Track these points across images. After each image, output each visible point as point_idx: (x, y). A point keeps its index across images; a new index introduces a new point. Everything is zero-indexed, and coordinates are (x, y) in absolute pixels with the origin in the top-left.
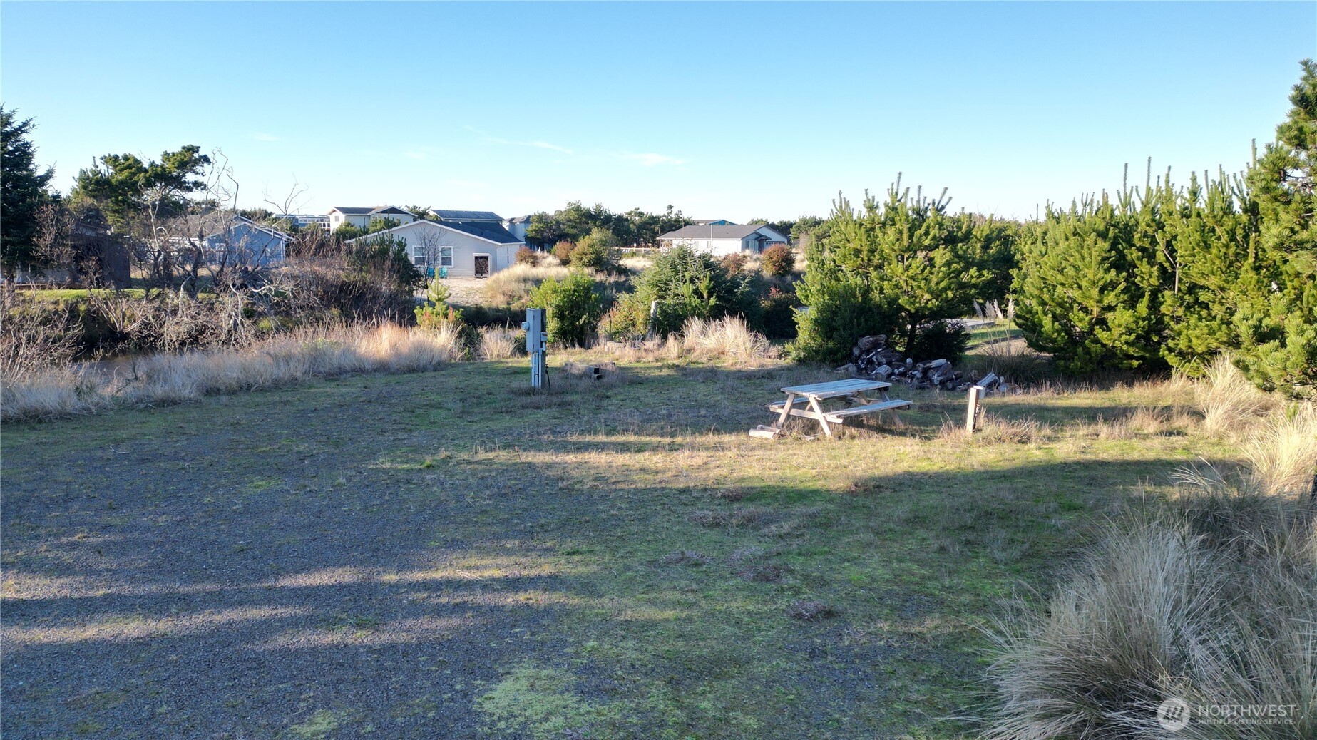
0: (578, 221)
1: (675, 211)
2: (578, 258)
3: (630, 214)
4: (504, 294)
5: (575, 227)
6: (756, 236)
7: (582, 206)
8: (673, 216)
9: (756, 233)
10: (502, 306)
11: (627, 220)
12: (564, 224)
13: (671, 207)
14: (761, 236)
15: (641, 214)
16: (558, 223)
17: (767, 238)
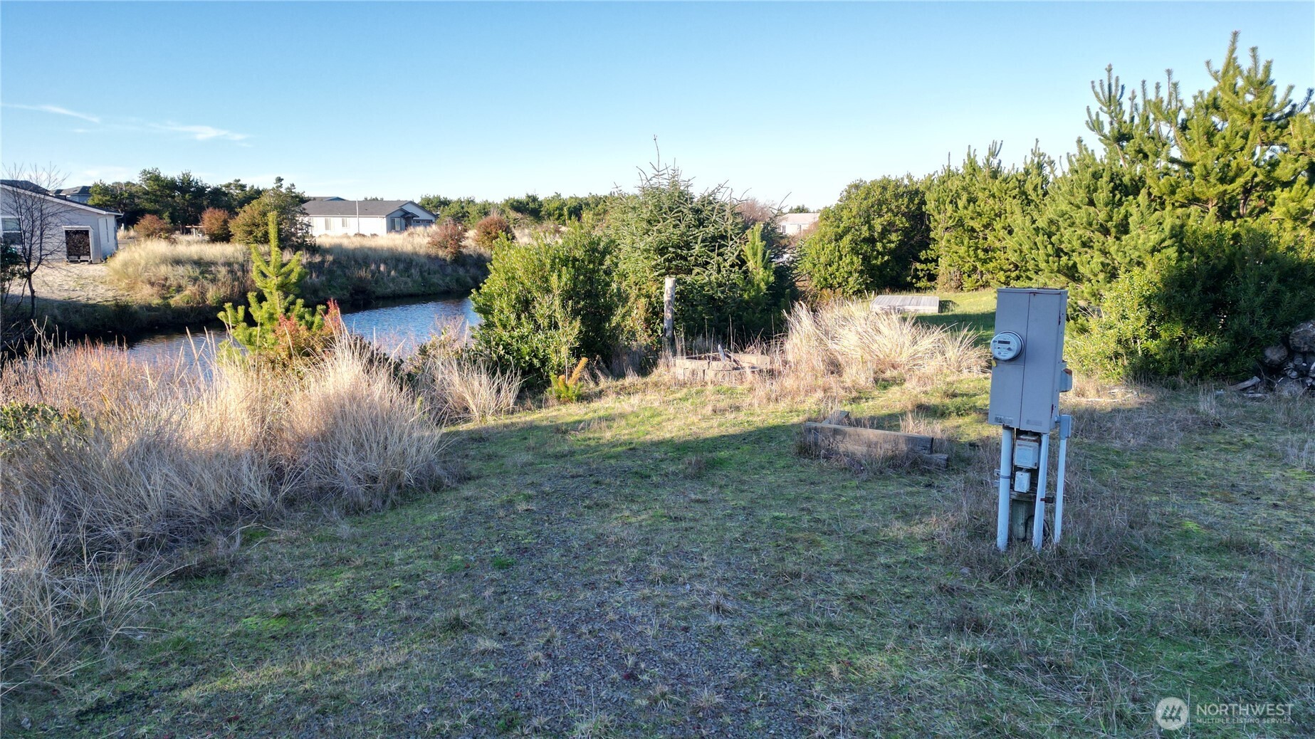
0: (159, 193)
1: (286, 184)
2: (246, 232)
3: (228, 186)
4: (152, 284)
5: (156, 201)
6: (402, 213)
7: (162, 175)
8: (283, 190)
9: (402, 210)
10: (156, 301)
11: (225, 194)
12: (139, 198)
13: (280, 180)
14: (407, 213)
15: (243, 187)
16: (132, 196)
17: (414, 216)
